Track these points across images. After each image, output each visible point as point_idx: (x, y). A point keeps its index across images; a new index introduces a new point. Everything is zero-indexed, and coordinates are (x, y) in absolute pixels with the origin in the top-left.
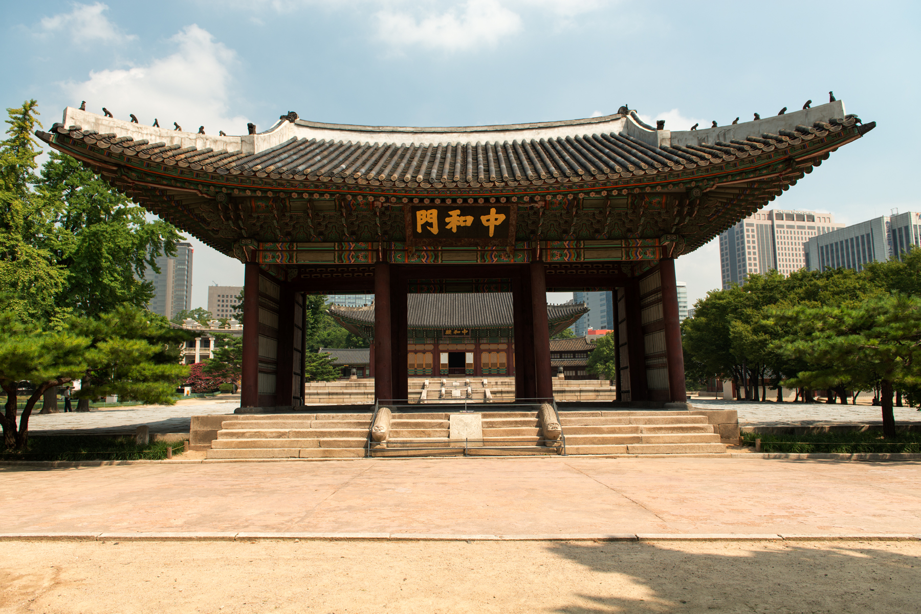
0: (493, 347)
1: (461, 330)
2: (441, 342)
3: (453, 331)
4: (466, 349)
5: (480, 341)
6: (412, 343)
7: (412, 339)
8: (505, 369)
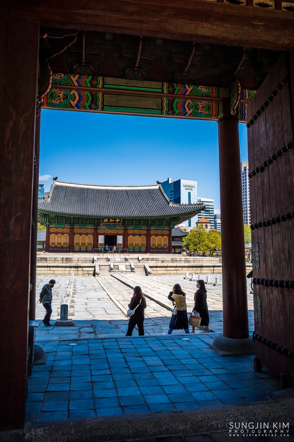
0: (136, 232)
1: (115, 219)
2: (99, 227)
3: (109, 220)
4: (117, 233)
5: (128, 227)
6: (78, 227)
7: (78, 225)
8: (145, 248)
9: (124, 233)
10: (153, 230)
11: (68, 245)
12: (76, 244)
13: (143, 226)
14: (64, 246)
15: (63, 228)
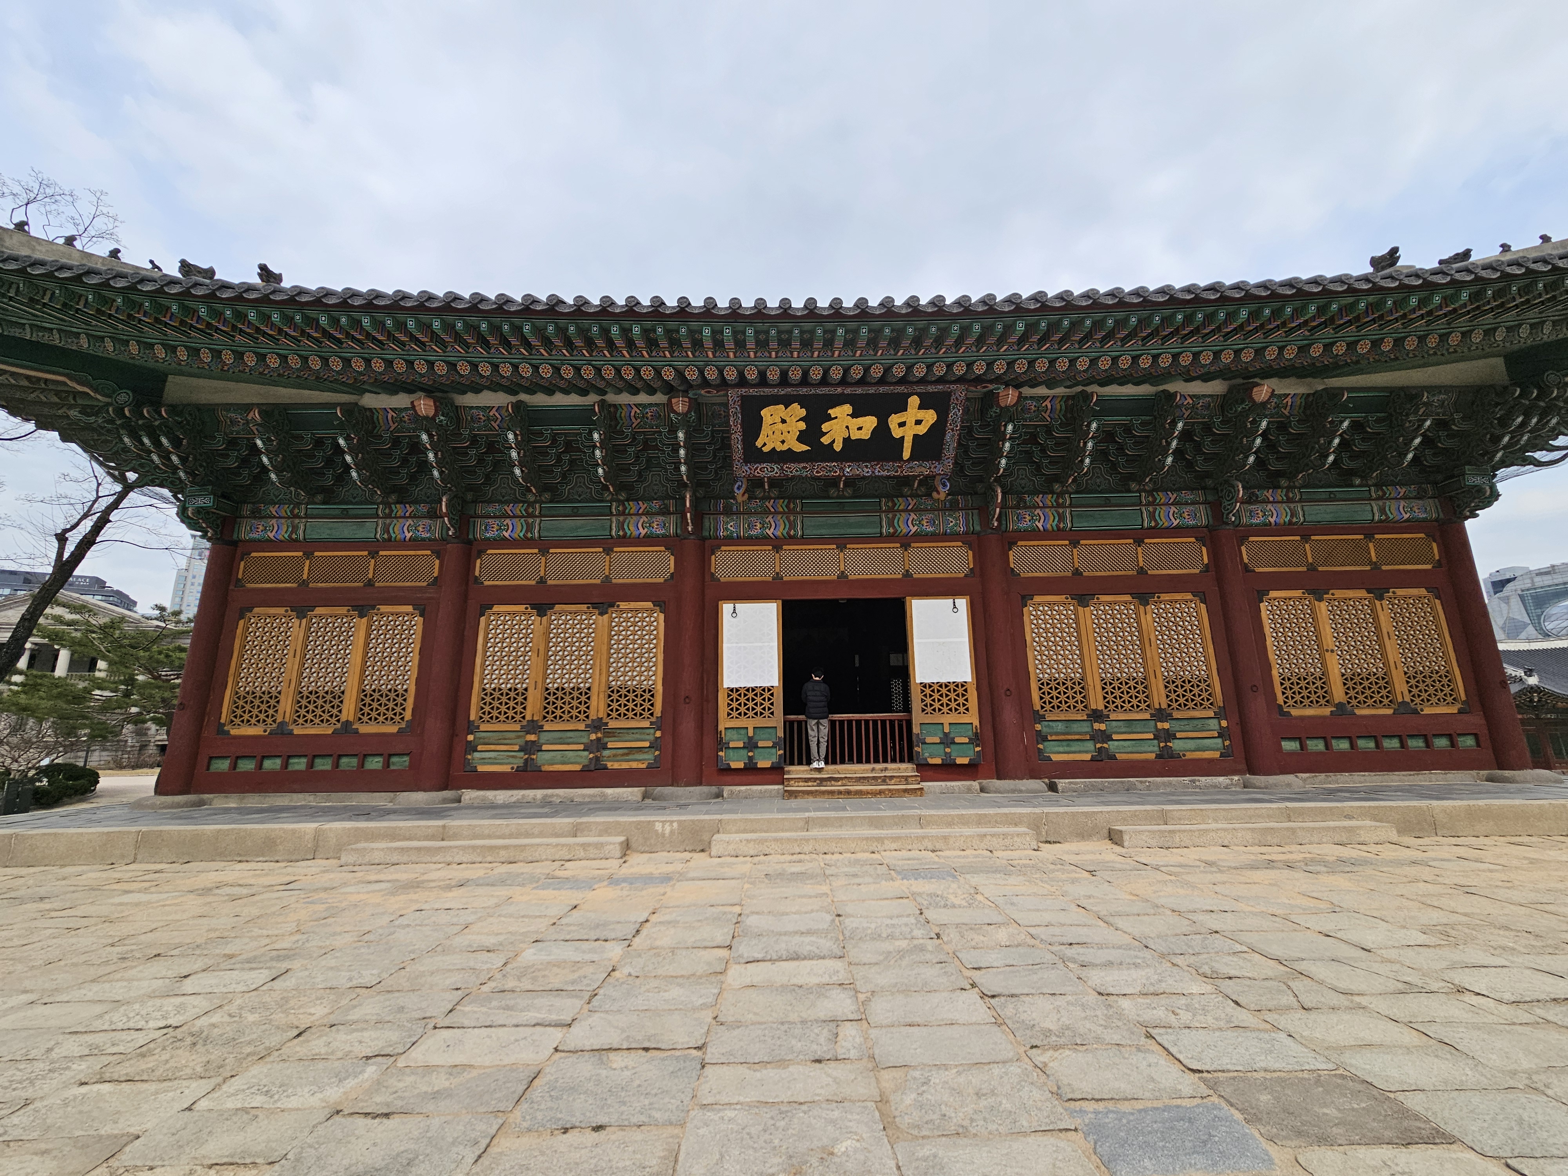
0: (1100, 556)
4: (907, 574)
5: (1012, 515)
6: (518, 533)
7: (519, 509)
8: (1214, 724)
9: (980, 570)
10: (1266, 529)
11: (408, 715)
12: (491, 696)
13: (1161, 497)
14: (364, 729)
15: (373, 547)
